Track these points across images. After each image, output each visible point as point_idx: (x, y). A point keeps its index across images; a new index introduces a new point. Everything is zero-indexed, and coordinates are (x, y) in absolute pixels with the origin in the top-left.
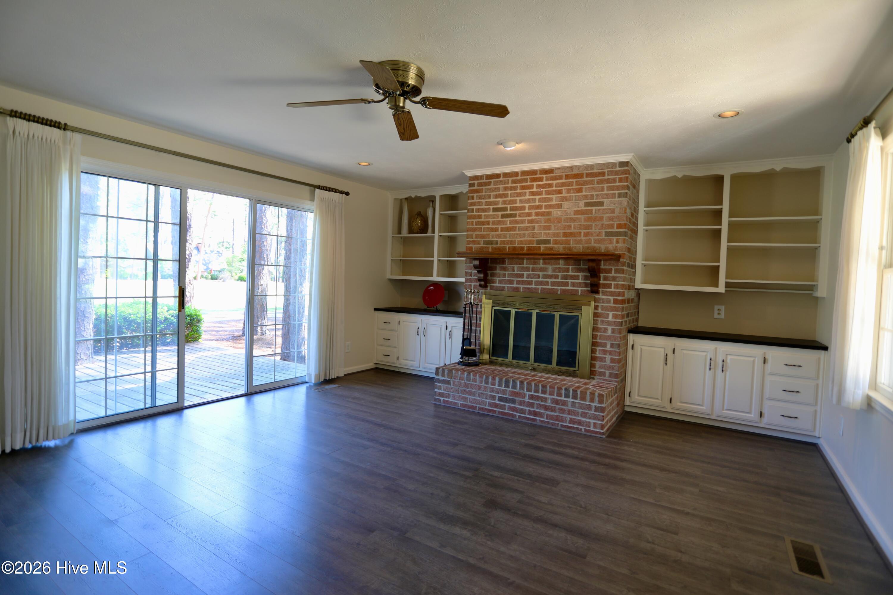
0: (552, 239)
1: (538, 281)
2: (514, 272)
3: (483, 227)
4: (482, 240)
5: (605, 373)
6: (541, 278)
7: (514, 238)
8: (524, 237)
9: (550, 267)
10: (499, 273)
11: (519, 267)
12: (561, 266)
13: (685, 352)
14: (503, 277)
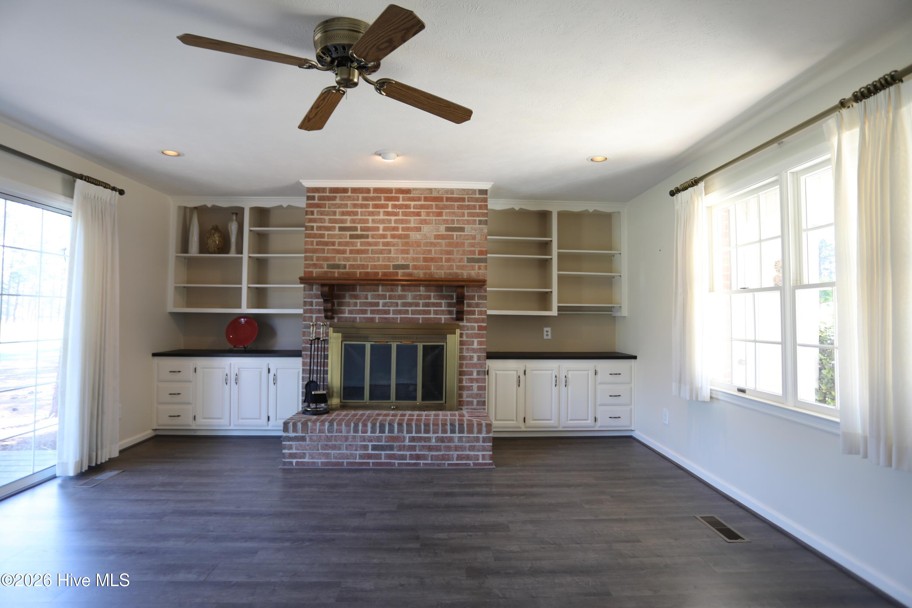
0: (411, 264)
1: (397, 310)
2: (367, 301)
3: (326, 248)
4: (325, 264)
5: (472, 401)
6: (399, 306)
7: (366, 262)
8: (379, 261)
9: (410, 295)
10: (348, 302)
11: (373, 294)
12: (421, 293)
13: (534, 372)
14: (354, 307)
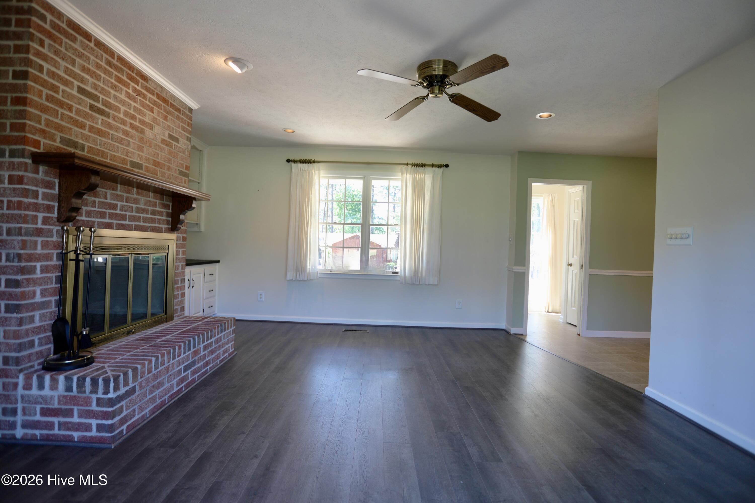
1: (132, 216)
2: (106, 201)
4: (58, 135)
6: (134, 212)
7: (106, 149)
8: (118, 152)
11: (112, 193)
14: (92, 207)
